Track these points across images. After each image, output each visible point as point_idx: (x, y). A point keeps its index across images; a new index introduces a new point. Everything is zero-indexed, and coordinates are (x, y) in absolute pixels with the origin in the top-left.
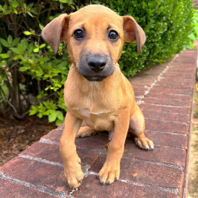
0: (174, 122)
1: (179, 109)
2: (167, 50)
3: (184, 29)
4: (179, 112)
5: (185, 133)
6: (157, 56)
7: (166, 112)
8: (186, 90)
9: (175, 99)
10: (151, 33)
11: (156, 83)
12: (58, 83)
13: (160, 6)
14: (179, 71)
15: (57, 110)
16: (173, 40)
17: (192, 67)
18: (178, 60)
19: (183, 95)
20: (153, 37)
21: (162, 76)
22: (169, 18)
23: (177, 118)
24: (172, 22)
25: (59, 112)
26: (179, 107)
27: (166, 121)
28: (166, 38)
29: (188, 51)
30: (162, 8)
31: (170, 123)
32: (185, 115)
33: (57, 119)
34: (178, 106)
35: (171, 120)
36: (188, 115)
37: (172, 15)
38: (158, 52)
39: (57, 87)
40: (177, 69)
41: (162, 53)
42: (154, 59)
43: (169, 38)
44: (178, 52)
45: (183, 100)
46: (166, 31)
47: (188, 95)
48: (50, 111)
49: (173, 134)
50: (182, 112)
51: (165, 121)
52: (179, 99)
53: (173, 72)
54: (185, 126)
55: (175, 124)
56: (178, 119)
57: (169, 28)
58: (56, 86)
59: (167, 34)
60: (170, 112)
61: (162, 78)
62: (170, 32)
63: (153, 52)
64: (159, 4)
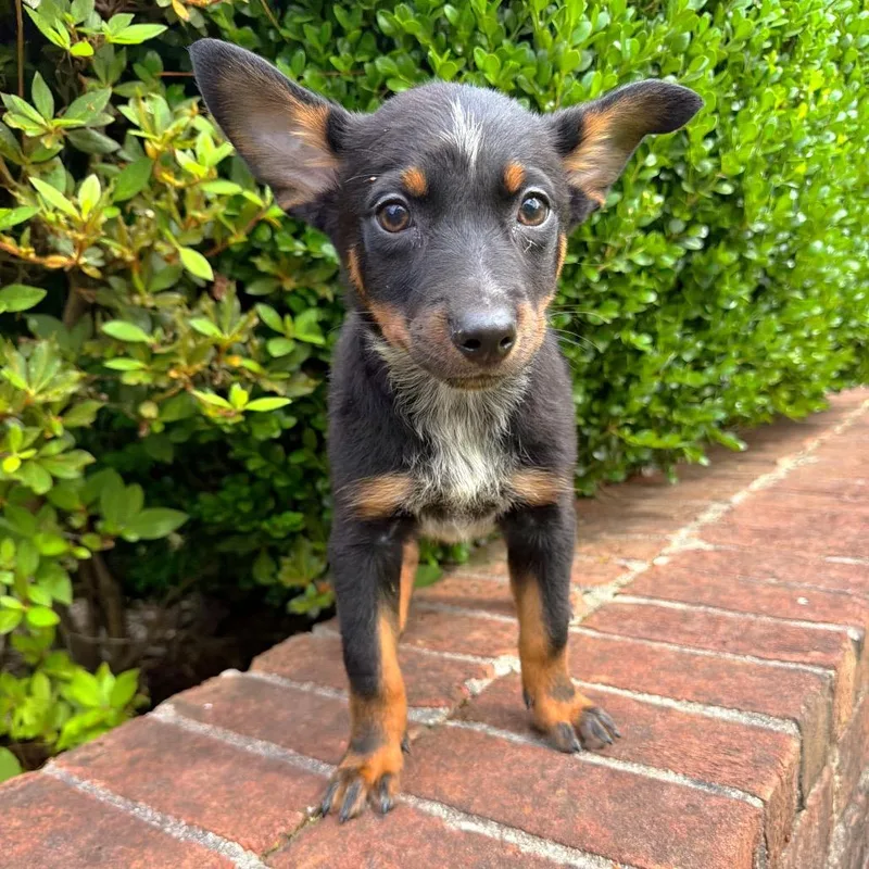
2: (729, 369)
6: (663, 410)
8: (791, 662)
11: (625, 590)
14: (836, 492)
19: (743, 719)
21: (705, 532)
22: (707, 167)
28: (711, 295)
42: (635, 429)
43: (730, 298)
53: (795, 501)
61: (697, 544)
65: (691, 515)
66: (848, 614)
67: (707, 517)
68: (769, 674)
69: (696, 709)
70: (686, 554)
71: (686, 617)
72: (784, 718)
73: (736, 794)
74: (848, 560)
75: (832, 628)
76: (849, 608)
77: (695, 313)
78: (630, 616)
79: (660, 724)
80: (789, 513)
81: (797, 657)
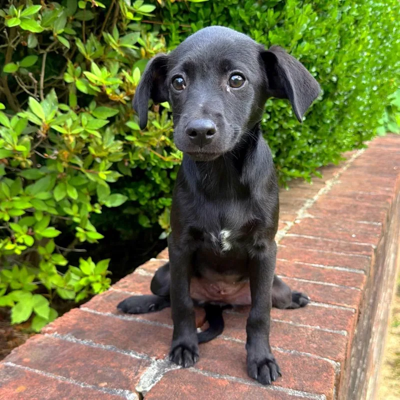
0: (303, 353)
1: (327, 312)
2: (324, 146)
3: (375, 91)
4: (323, 323)
5: (324, 391)
6: (298, 161)
7: (291, 322)
8: (357, 254)
9: (324, 280)
10: (279, 106)
11: (289, 231)
12: (27, 234)
13: (300, 41)
14: (353, 196)
15: (35, 292)
16: (340, 123)
17: (388, 184)
18: (360, 162)
19: (347, 270)
20: (284, 115)
21: (309, 210)
22: (329, 70)
23: (314, 342)
24: (334, 79)
25: (40, 298)
26: (326, 306)
27: (285, 350)
28: (321, 117)
29: (390, 139)
30: (306, 46)
31: (294, 356)
32: (338, 332)
33: (33, 314)
34: (328, 303)
35: (296, 349)
36: (345, 333)
37: (335, 61)
38: (298, 152)
39: (23, 244)
40: (349, 191)
41: (309, 154)
42: (289, 169)
43: (328, 119)
44: (358, 145)
45: (344, 284)
46: (320, 101)
47: (357, 271)
48: (16, 295)
49: (290, 392)
50: (332, 321)
51: (282, 352)
52: (333, 280)
53: (339, 200)
54: (328, 367)
55: (304, 362)
56: (315, 346)
57: (326, 95)
58: (20, 240)
59: (324, 108)
60: (300, 321)
61: (307, 215)
62: (330, 103)
63: (287, 151)
64: (299, 34)
65: (301, 204)
66: (370, 240)
67: (307, 205)
68: (351, 258)
69: (331, 268)
70: (306, 219)
71: (316, 241)
72: (360, 269)
73: (353, 288)
74: (365, 222)
75: (366, 244)
76: (370, 238)
77: (314, 124)
78: (295, 241)
79: (322, 272)
80: (338, 204)
81: (358, 253)
